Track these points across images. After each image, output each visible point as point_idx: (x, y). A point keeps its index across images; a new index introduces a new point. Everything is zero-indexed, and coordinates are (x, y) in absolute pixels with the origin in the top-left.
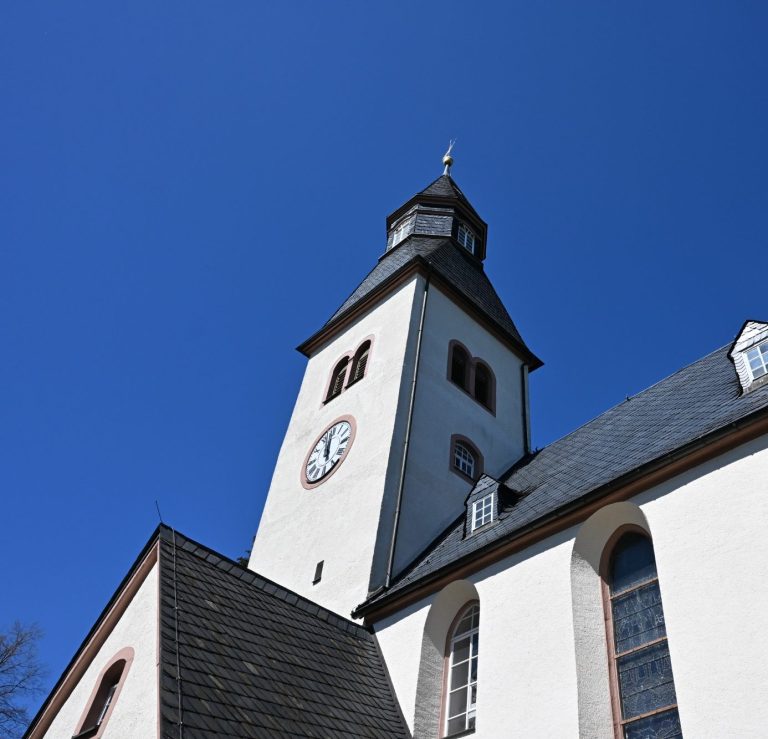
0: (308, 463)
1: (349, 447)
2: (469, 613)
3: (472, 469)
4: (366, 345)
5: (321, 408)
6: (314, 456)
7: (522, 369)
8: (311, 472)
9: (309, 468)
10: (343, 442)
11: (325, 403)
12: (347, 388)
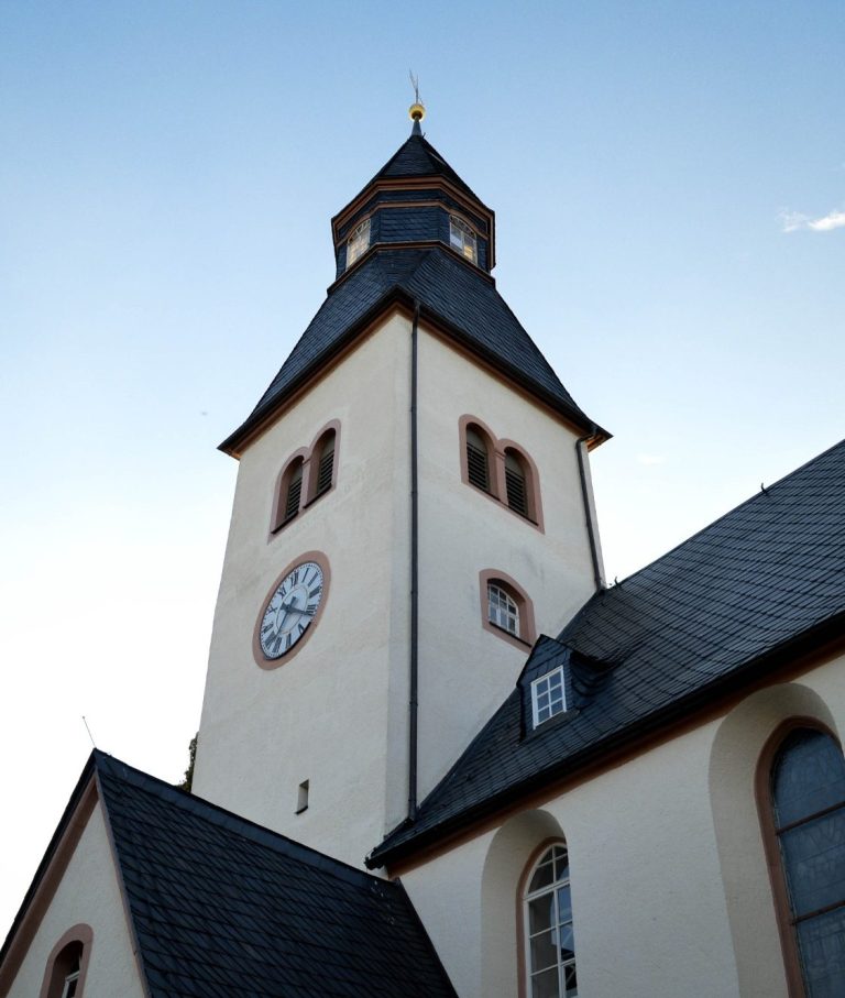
0: (260, 628)
1: (323, 601)
2: (549, 856)
3: (517, 622)
4: (328, 436)
5: (269, 541)
6: (270, 618)
7: (578, 448)
8: (268, 642)
9: (265, 637)
10: (312, 594)
11: (275, 532)
12: (306, 507)
